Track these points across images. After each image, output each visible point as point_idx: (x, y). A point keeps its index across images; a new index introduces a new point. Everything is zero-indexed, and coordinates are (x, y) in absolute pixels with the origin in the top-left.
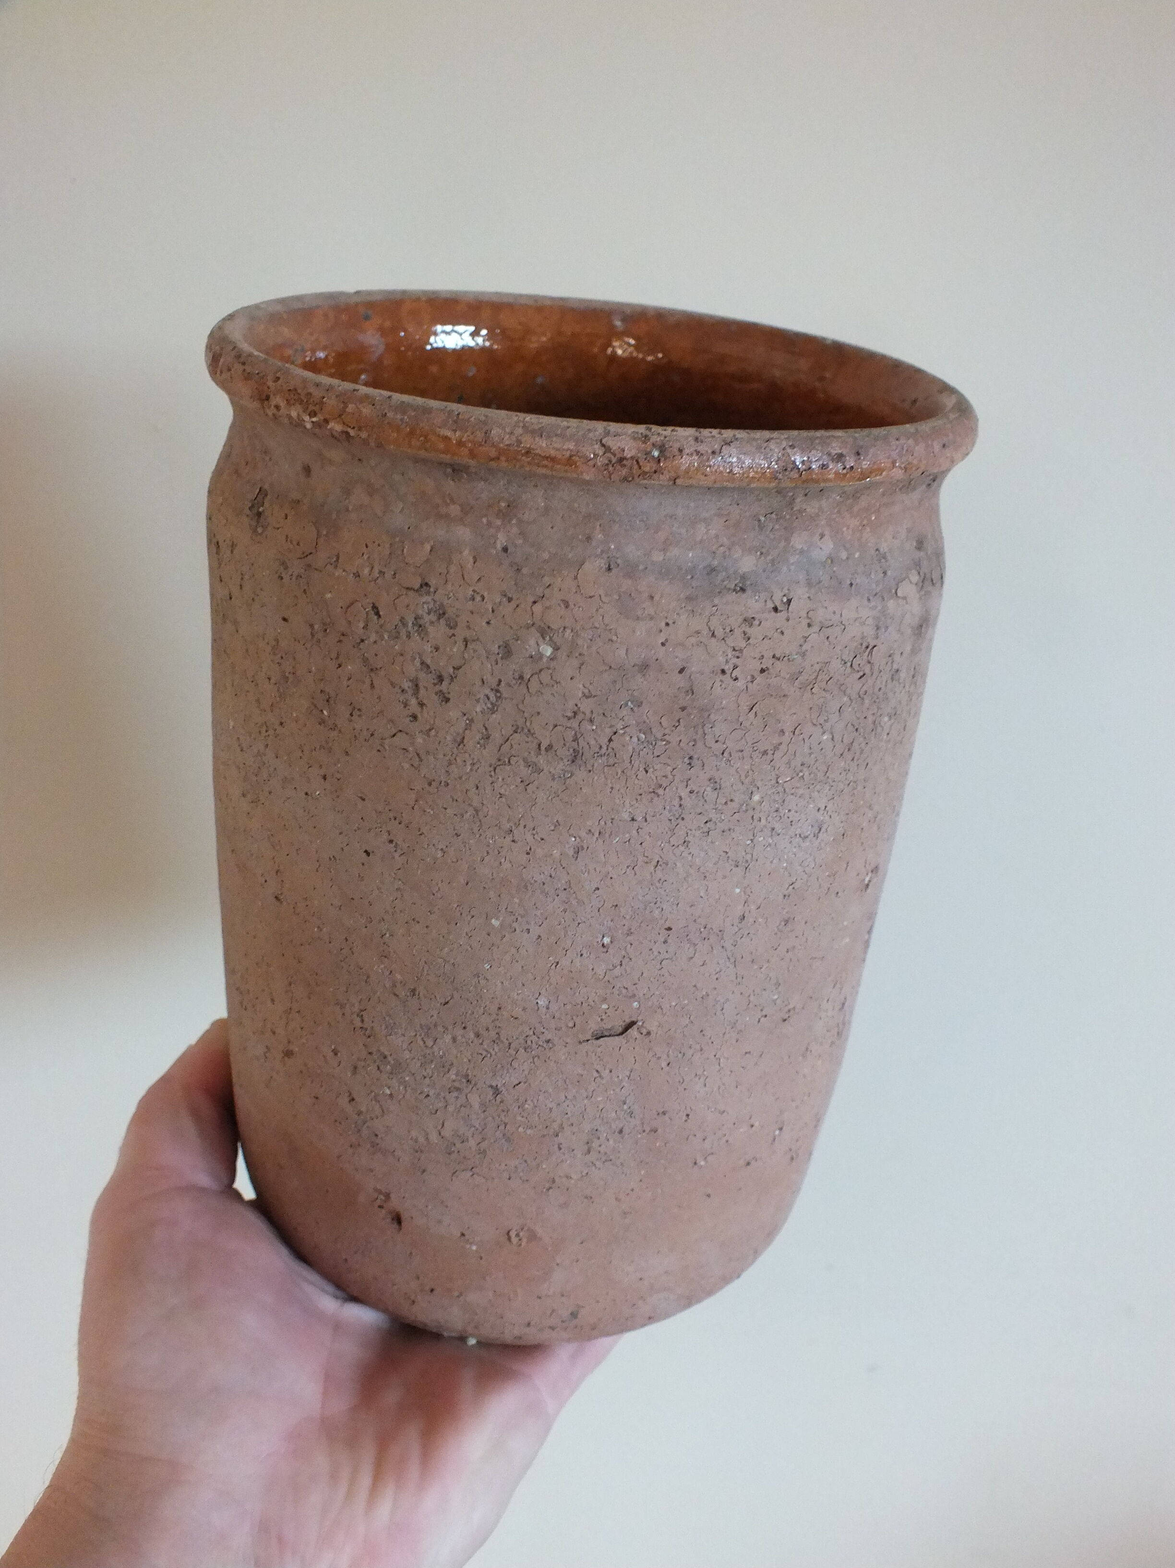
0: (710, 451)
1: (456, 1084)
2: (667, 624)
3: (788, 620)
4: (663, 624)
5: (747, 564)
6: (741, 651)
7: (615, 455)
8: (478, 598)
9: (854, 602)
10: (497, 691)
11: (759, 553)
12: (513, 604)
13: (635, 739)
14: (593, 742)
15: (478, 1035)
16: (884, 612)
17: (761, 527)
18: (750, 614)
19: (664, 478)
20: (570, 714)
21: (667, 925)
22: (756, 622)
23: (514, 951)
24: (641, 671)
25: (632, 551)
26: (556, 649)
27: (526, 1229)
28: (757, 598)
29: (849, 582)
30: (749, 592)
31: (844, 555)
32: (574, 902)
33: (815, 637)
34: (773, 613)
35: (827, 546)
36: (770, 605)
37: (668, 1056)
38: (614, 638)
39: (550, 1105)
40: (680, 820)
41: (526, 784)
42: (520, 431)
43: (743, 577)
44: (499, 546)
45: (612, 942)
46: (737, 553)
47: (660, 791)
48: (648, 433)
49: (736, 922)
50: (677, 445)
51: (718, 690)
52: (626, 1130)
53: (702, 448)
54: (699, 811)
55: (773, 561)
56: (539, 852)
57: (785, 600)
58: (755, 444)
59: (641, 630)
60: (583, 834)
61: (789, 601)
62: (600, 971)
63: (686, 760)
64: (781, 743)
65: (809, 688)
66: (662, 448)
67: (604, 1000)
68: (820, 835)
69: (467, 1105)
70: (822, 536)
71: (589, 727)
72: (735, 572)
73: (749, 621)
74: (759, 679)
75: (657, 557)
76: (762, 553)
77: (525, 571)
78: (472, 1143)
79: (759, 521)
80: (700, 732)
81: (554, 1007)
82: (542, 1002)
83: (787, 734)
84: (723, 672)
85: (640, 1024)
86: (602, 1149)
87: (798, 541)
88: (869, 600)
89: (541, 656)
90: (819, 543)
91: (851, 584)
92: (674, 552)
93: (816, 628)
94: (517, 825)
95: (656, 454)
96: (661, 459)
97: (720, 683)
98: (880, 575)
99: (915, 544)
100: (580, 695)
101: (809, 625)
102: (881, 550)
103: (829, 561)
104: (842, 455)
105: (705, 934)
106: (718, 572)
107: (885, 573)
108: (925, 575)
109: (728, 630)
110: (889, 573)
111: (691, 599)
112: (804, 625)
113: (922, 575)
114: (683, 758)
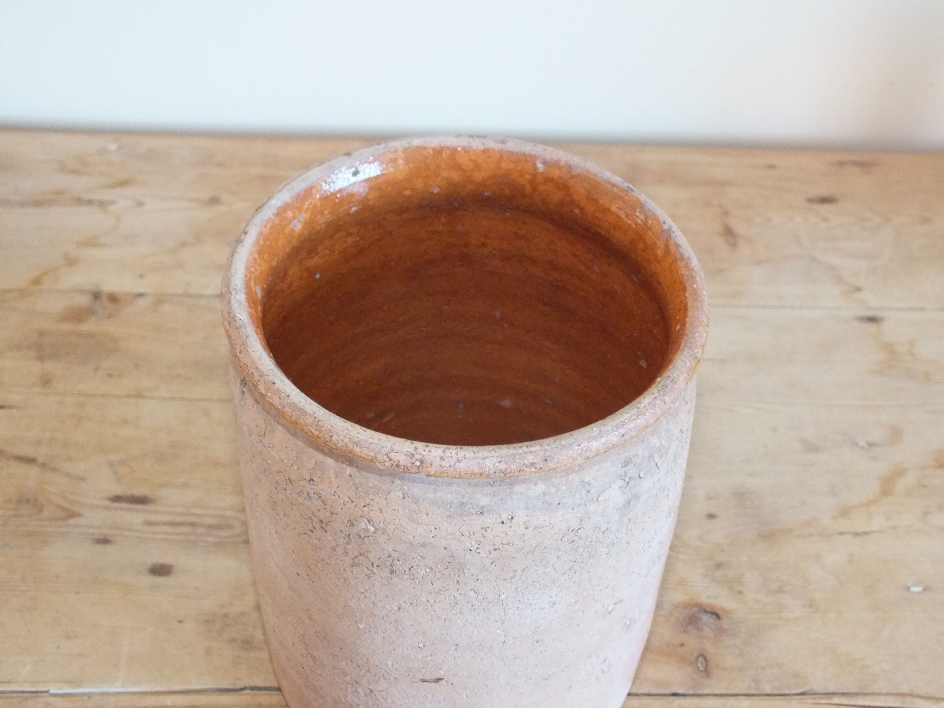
0: (448, 466)
1: (351, 682)
2: (435, 528)
3: (511, 527)
4: (433, 528)
5: (485, 501)
6: (480, 542)
7: (394, 463)
8: (337, 496)
9: (560, 513)
10: (349, 537)
11: (492, 496)
12: (354, 504)
13: (424, 571)
14: (401, 568)
15: (358, 667)
16: (586, 512)
17: (492, 486)
18: (486, 525)
19: (423, 476)
20: (387, 556)
21: (455, 643)
22: (490, 529)
23: (371, 639)
24: (422, 546)
25: (416, 492)
26: (376, 529)
28: (491, 517)
29: (557, 503)
30: (485, 514)
31: (554, 490)
32: (401, 628)
33: (531, 533)
34: (501, 525)
35: (540, 488)
36: (499, 520)
37: (466, 694)
38: (406, 531)
39: (401, 703)
40: (456, 604)
41: (368, 576)
42: (347, 440)
43: (482, 507)
44: (347, 473)
45: (424, 647)
46: (478, 496)
47: (442, 593)
49: (500, 643)
50: (429, 462)
51: (469, 556)
53: (444, 464)
54: (467, 601)
55: (502, 499)
56: (380, 605)
57: (510, 517)
58: (476, 461)
59: (421, 530)
60: (402, 603)
61: (512, 518)
62: (420, 657)
63: (455, 582)
64: (515, 575)
65: (531, 553)
66: (421, 461)
67: (424, 668)
69: (356, 692)
70: (536, 484)
71: (398, 563)
72: (477, 505)
73: (486, 529)
74: (494, 552)
75: (431, 496)
76: (494, 496)
77: (360, 489)
79: (490, 484)
80: (461, 572)
81: (396, 666)
82: (389, 663)
83: (519, 572)
84: (471, 550)
85: (446, 679)
87: (519, 489)
88: (573, 509)
89: (368, 530)
90: (534, 488)
91: (559, 504)
93: (531, 529)
94: (366, 591)
95: (418, 463)
96: (421, 467)
97: (469, 554)
98: (584, 493)
99: (620, 466)
100: (391, 550)
101: (526, 528)
102: (586, 480)
103: (542, 495)
104: (534, 463)
105: (481, 648)
106: (467, 505)
107: (588, 492)
108: (630, 479)
109: (472, 533)
110: (592, 491)
111: (449, 516)
112: (522, 528)
113: (627, 479)
114: (453, 581)
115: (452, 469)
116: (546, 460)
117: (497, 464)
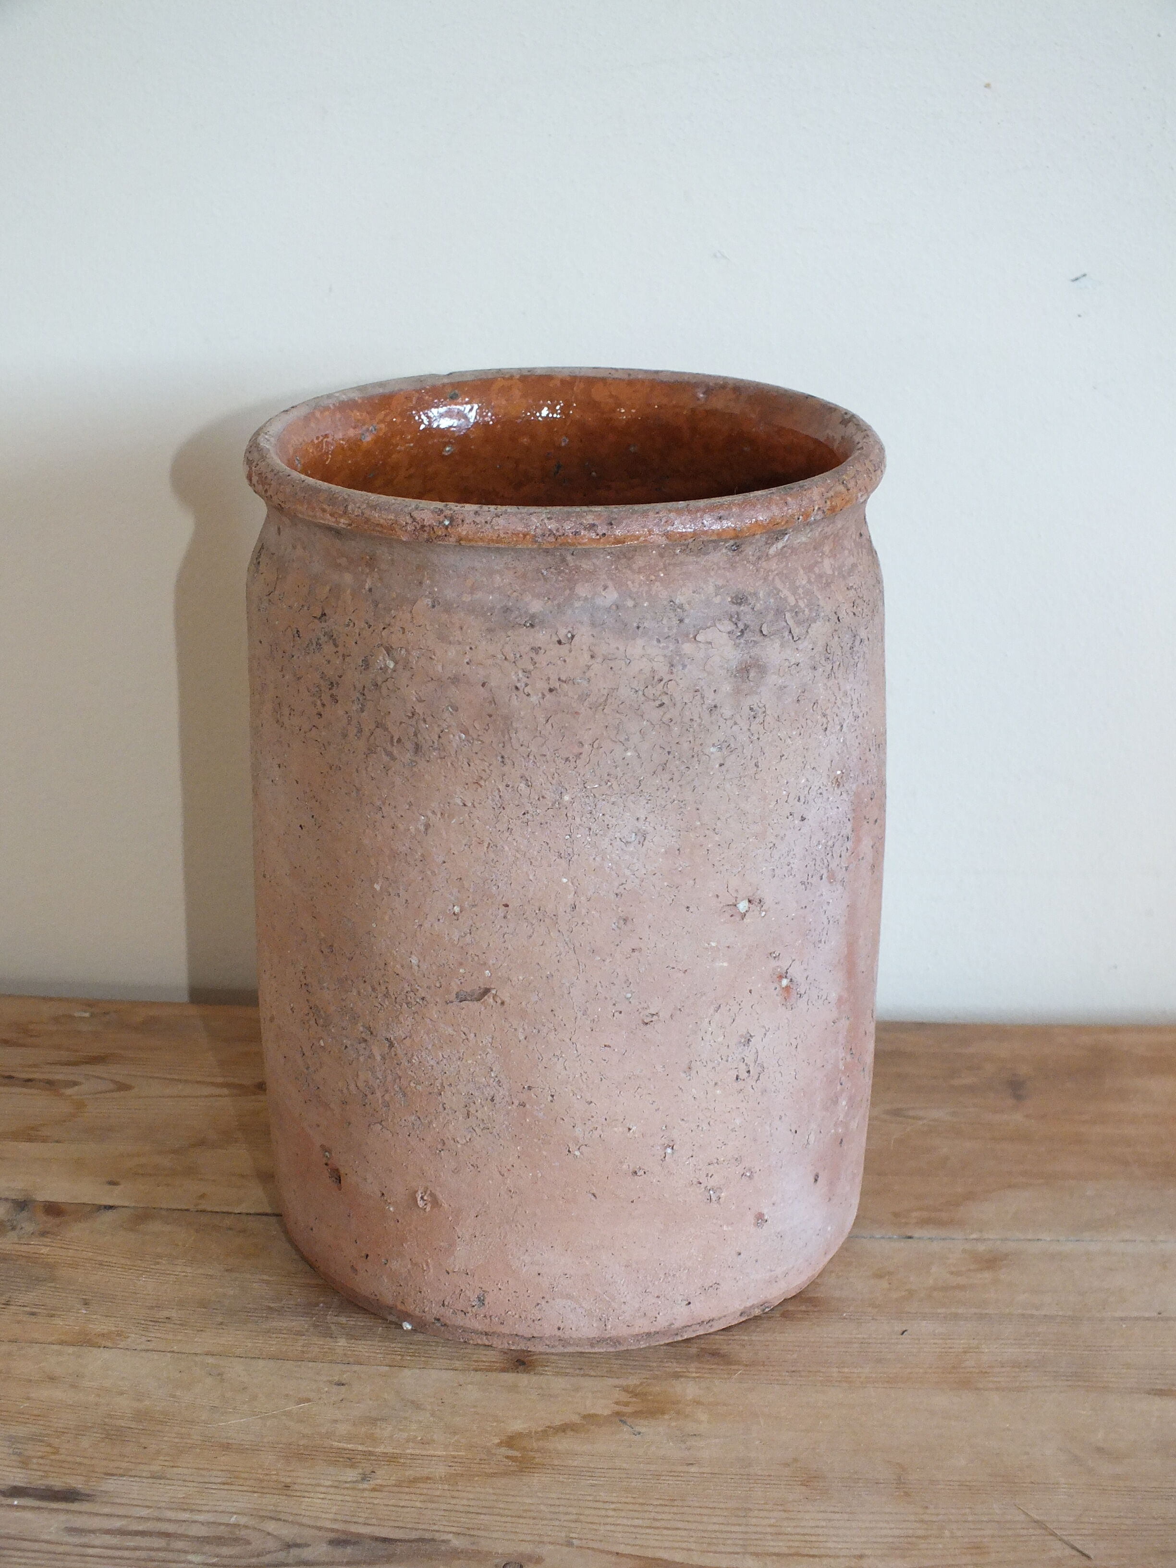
0: (483, 521)
1: (363, 1035)
2: (471, 648)
3: (570, 651)
4: (468, 648)
5: (536, 606)
6: (530, 672)
7: (418, 523)
8: (352, 624)
9: (640, 642)
10: (364, 695)
11: (546, 599)
12: (371, 629)
13: (457, 738)
14: (427, 738)
15: (374, 989)
16: (678, 652)
17: (546, 579)
18: (537, 644)
19: (453, 540)
20: (410, 715)
21: (505, 901)
22: (543, 651)
23: (390, 912)
24: (453, 683)
25: (449, 594)
26: (396, 663)
27: (429, 1192)
28: (544, 632)
29: (635, 625)
30: (537, 628)
31: (630, 603)
32: (429, 873)
33: (597, 666)
34: (557, 645)
35: (611, 596)
36: (555, 639)
37: (524, 1029)
38: (433, 657)
39: (432, 1063)
40: (501, 809)
41: (387, 769)
42: (365, 506)
43: (533, 616)
44: (367, 587)
45: (461, 912)
46: (528, 598)
47: (482, 783)
48: (444, 509)
49: (569, 910)
50: (460, 517)
51: (515, 702)
52: (497, 1099)
53: (478, 520)
54: (517, 803)
55: (559, 605)
56: (401, 827)
57: (569, 635)
58: (519, 516)
59: (452, 653)
60: (430, 814)
61: (573, 636)
62: (456, 935)
63: (499, 758)
64: (581, 754)
65: (601, 707)
66: (452, 520)
67: (461, 964)
68: (646, 842)
69: (371, 1056)
70: (605, 588)
71: (423, 725)
72: (525, 612)
73: (536, 650)
74: (548, 696)
75: (467, 598)
76: (549, 599)
77: (380, 605)
78: (379, 1094)
79: (542, 574)
80: (507, 736)
81: (424, 966)
82: (414, 960)
83: (586, 746)
84: (517, 688)
85: (494, 992)
86: (479, 1114)
87: (582, 590)
88: (659, 641)
89: (387, 667)
90: (603, 593)
91: (638, 628)
92: (479, 595)
93: (599, 660)
94: (384, 803)
95: (447, 523)
96: (450, 527)
97: (515, 697)
98: (675, 621)
99: (729, 599)
100: (414, 699)
101: (592, 657)
102: (677, 602)
103: (614, 607)
104: (594, 525)
105: (541, 917)
106: (512, 611)
107: (681, 621)
108: (746, 627)
109: (518, 656)
110: (687, 621)
111: (490, 630)
112: (587, 656)
113: (741, 626)
114: (497, 756)
115: (488, 526)
116: (611, 524)
117: (546, 521)
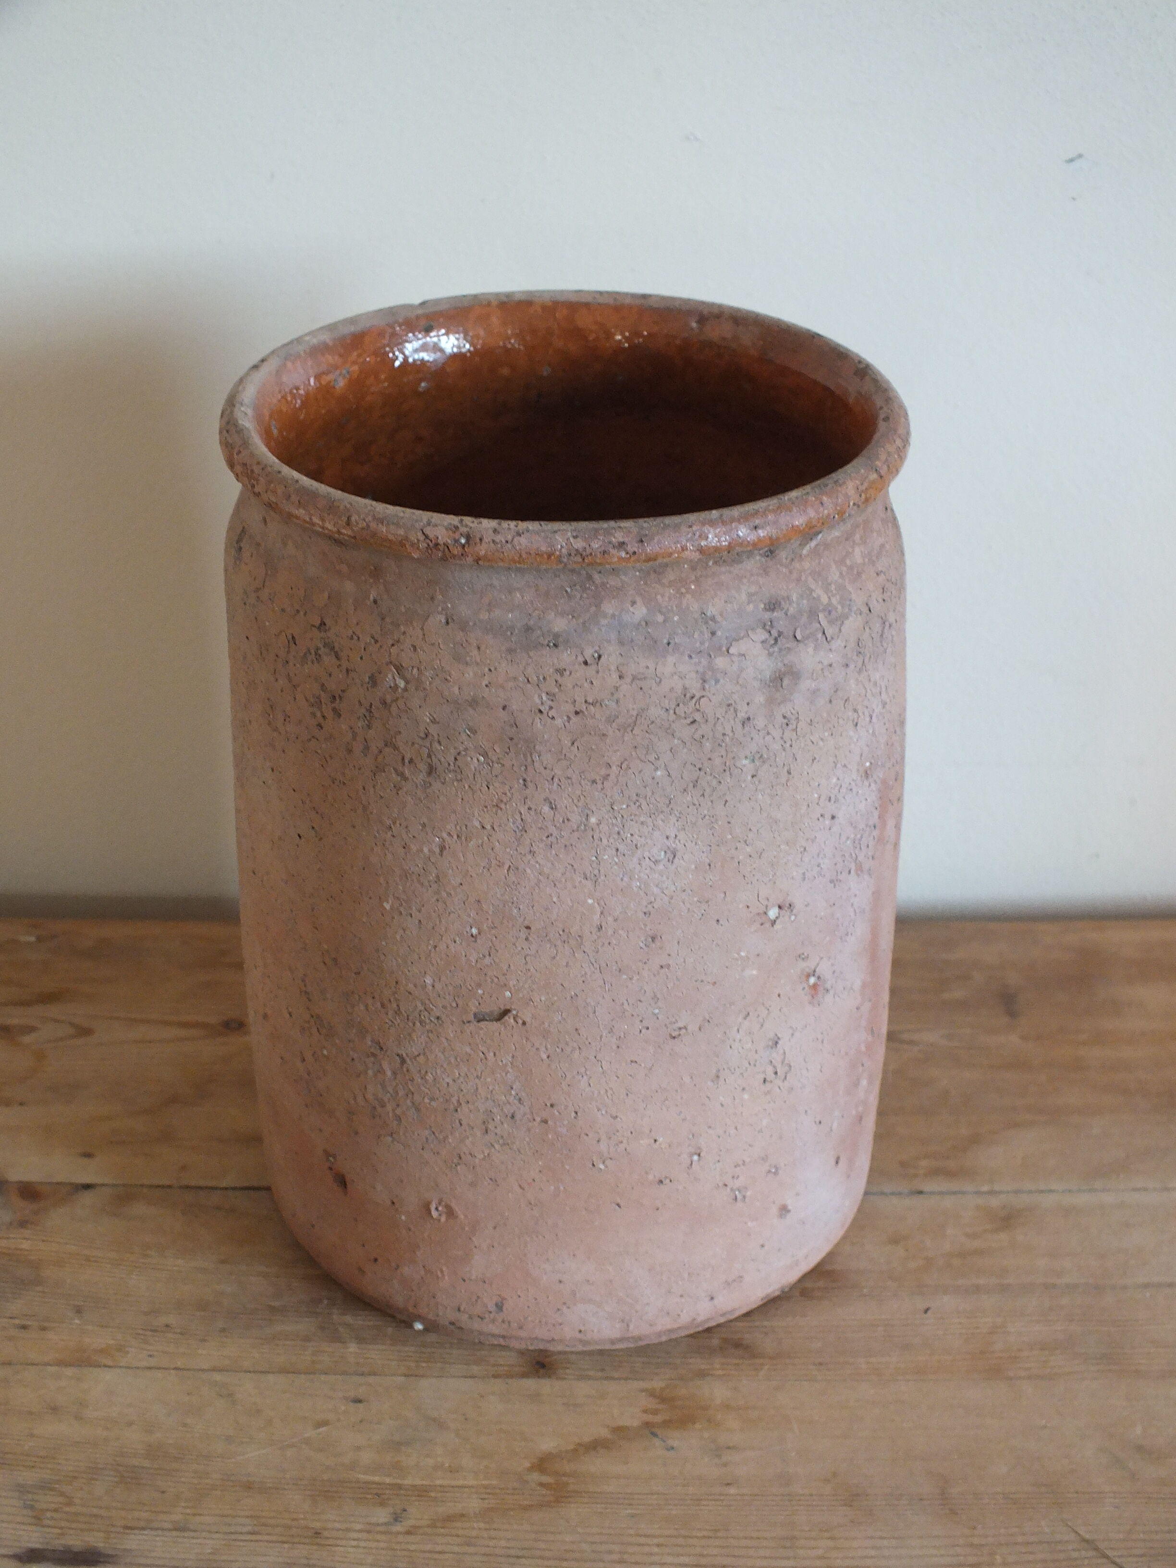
0: (503, 539)
1: (372, 1050)
2: (490, 670)
3: (597, 672)
4: (487, 669)
5: (560, 625)
6: (554, 695)
7: (431, 541)
8: (356, 638)
9: (671, 659)
10: (371, 712)
11: (571, 617)
12: (378, 645)
13: (475, 760)
14: (443, 759)
15: (383, 1006)
16: (711, 667)
17: (570, 597)
18: (562, 666)
19: (470, 560)
20: (423, 735)
21: (526, 923)
22: (568, 673)
23: (401, 931)
24: (471, 706)
25: (464, 611)
26: (407, 682)
27: (443, 1203)
28: (569, 653)
29: (665, 641)
30: (561, 648)
31: (660, 618)
32: (444, 894)
33: (625, 687)
34: (583, 666)
35: (640, 612)
36: (581, 659)
37: (547, 1049)
38: (449, 678)
39: (447, 1080)
40: (523, 832)
41: (398, 788)
42: (370, 518)
43: (556, 636)
44: (372, 598)
45: (479, 933)
46: (551, 615)
47: (503, 806)
48: (459, 525)
49: (594, 930)
50: (479, 536)
51: (538, 725)
52: (518, 1117)
53: (498, 538)
54: (540, 826)
55: (584, 623)
56: (414, 848)
57: (596, 655)
58: (543, 534)
59: (470, 674)
60: (445, 835)
61: (600, 657)
62: (473, 959)
63: (521, 781)
64: (609, 775)
65: (630, 728)
66: (468, 537)
67: (479, 985)
68: (676, 860)
69: (381, 1071)
70: (633, 603)
71: (438, 747)
72: (548, 631)
73: (561, 672)
74: (574, 719)
75: (484, 616)
76: (573, 617)
77: (388, 620)
78: (389, 1107)
79: (566, 591)
80: (529, 759)
81: (438, 986)
82: (429, 981)
83: (614, 768)
84: (540, 711)
85: (514, 1012)
86: (498, 1131)
87: (609, 607)
88: (690, 657)
89: (397, 686)
90: (631, 609)
91: (669, 644)
92: (497, 613)
93: (628, 679)
94: (394, 823)
95: (463, 541)
96: (467, 546)
97: (539, 720)
98: (707, 635)
99: (762, 606)
100: (428, 720)
101: (620, 677)
102: (709, 614)
103: (643, 623)
104: (623, 543)
105: (565, 937)
106: (533, 630)
107: (713, 633)
108: (780, 634)
109: (541, 678)
110: (719, 633)
111: (510, 651)
112: (615, 676)
113: (775, 633)
114: (518, 779)
115: (509, 546)
116: (642, 541)
117: (572, 540)
